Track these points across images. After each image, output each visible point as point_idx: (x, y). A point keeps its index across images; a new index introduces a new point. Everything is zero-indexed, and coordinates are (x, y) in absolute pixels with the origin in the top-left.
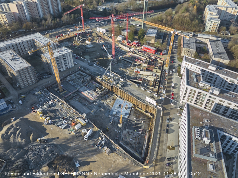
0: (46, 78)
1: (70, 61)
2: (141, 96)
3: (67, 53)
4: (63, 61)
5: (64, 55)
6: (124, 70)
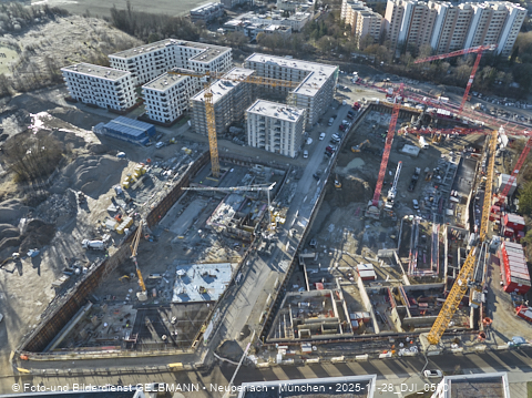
0: (234, 142)
1: (287, 141)
2: (242, 304)
3: (285, 121)
4: (273, 133)
5: (279, 122)
6: (351, 243)
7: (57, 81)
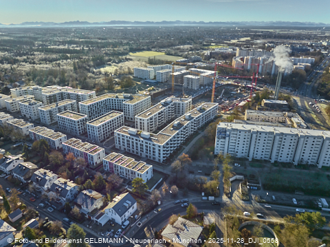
1: (194, 85)
7: (130, 73)
